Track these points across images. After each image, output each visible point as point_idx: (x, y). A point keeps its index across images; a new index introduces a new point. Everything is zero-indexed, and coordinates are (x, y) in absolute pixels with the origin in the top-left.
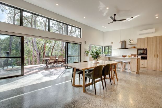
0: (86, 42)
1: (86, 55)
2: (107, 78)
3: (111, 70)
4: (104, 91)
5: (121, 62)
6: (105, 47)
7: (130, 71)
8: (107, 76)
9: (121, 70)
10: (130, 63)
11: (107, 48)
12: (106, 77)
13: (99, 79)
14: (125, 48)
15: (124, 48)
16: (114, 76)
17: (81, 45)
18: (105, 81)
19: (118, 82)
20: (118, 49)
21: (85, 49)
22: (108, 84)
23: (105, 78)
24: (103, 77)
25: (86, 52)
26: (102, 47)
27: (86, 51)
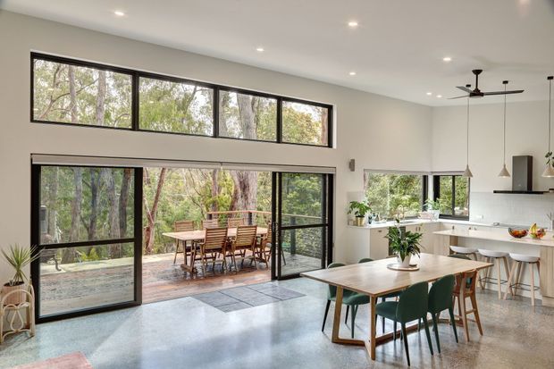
0: (352, 165)
1: (354, 218)
2: (444, 322)
3: (459, 293)
4: (432, 358)
5: (505, 259)
6: (437, 179)
7: (538, 296)
8: (445, 314)
9: (505, 289)
10: (538, 263)
11: (446, 184)
12: (439, 315)
13: (416, 322)
14: (530, 191)
15: (526, 189)
16: (466, 313)
17: (331, 176)
18: (436, 330)
19: (482, 334)
20: (495, 192)
21: (349, 195)
22: (447, 341)
23: (436, 321)
24: (429, 317)
25: (356, 210)
26: (425, 178)
27: (354, 205)
